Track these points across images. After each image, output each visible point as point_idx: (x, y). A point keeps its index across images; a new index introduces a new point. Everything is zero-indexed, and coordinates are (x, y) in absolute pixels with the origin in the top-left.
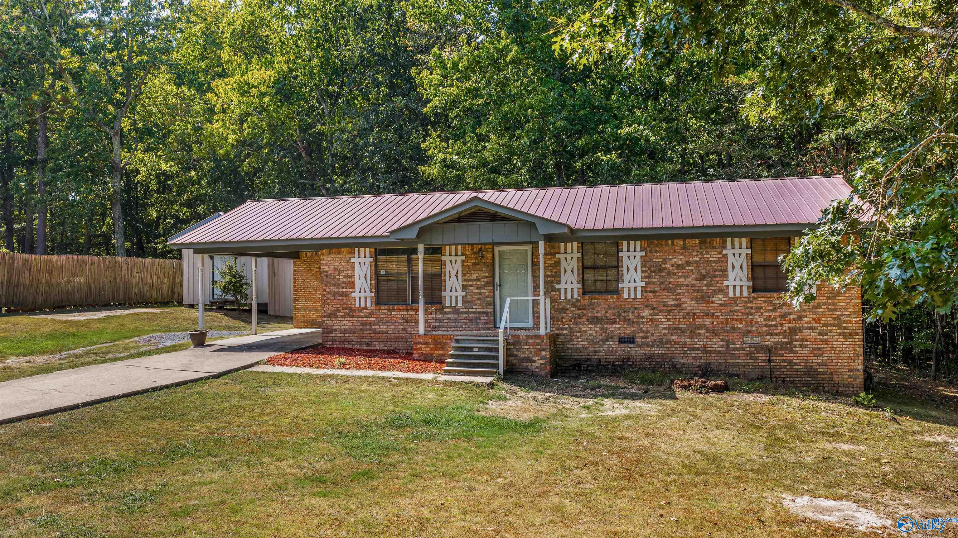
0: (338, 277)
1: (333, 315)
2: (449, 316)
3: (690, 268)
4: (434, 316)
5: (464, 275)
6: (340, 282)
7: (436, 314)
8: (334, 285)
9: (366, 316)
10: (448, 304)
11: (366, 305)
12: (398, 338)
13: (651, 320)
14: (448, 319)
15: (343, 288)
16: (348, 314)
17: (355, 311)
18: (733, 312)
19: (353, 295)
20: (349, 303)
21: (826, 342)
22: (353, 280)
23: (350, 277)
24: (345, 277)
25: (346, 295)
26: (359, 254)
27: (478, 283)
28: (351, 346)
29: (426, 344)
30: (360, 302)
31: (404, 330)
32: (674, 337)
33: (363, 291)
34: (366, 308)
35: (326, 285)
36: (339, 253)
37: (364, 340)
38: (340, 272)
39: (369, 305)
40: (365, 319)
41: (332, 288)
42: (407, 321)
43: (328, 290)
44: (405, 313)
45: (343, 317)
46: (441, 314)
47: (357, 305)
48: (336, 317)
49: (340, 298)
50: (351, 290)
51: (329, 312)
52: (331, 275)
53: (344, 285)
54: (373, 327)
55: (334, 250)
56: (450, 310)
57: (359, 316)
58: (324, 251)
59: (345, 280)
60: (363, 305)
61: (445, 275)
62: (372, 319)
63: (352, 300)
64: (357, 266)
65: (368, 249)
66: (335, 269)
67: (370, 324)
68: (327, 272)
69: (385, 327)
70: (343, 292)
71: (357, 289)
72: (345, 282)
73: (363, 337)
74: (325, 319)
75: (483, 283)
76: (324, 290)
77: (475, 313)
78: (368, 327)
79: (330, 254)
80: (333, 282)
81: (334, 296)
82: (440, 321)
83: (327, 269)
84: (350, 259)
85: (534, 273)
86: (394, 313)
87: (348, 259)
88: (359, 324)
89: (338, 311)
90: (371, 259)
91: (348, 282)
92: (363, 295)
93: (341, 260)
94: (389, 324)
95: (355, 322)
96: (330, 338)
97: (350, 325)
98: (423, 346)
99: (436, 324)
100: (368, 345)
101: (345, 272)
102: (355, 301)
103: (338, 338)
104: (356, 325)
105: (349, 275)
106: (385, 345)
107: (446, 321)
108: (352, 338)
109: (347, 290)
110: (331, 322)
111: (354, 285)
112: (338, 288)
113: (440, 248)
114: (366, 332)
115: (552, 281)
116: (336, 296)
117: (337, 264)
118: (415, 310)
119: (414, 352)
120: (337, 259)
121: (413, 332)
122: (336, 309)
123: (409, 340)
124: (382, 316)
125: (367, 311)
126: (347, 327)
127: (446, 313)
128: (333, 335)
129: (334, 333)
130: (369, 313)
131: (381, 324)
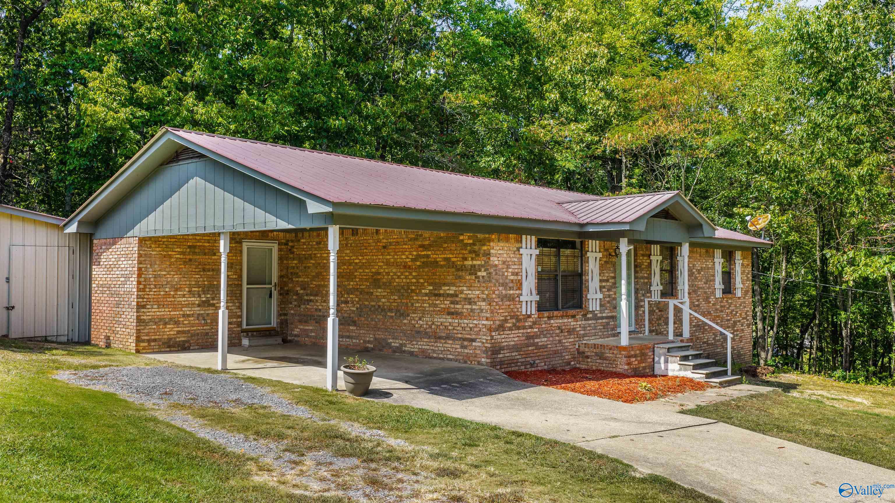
0: (506, 274)
1: (501, 328)
2: (590, 322)
3: (702, 273)
4: (580, 323)
5: (600, 275)
6: (507, 281)
7: (582, 320)
8: (503, 285)
9: (531, 327)
10: (590, 308)
11: (531, 312)
12: (556, 352)
14: (590, 325)
15: (511, 288)
16: (515, 325)
17: (521, 320)
18: (717, 309)
19: (521, 298)
20: (516, 310)
21: (742, 330)
22: (519, 278)
23: (517, 274)
24: (513, 274)
25: (511, 298)
26: (526, 244)
27: (608, 284)
28: (517, 368)
29: (635, 356)
30: (527, 308)
31: (560, 341)
33: (529, 293)
34: (529, 316)
35: (495, 285)
36: (507, 240)
37: (529, 359)
38: (508, 267)
39: (533, 312)
40: (529, 331)
41: (500, 288)
42: (562, 332)
43: (497, 292)
44: (561, 321)
45: (510, 329)
46: (585, 320)
47: (524, 313)
48: (504, 329)
49: (508, 303)
50: (517, 292)
51: (498, 323)
52: (500, 270)
53: (511, 285)
54: (536, 340)
55: (503, 235)
56: (591, 315)
57: (524, 328)
58: (493, 237)
59: (512, 277)
60: (528, 312)
61: (588, 275)
62: (535, 330)
63: (518, 306)
64: (524, 259)
65: (533, 238)
66: (504, 263)
67: (533, 337)
68: (496, 266)
69: (546, 339)
70: (510, 295)
71: (524, 291)
72: (512, 281)
73: (527, 355)
74: (494, 334)
75: (611, 284)
77: (607, 318)
78: (532, 341)
79: (499, 241)
80: (501, 281)
81: (502, 300)
82: (584, 328)
83: (497, 263)
84: (518, 249)
85: (636, 275)
86: (552, 321)
87: (515, 249)
88: (524, 338)
89: (506, 321)
90: (537, 252)
91: (516, 280)
92: (529, 298)
93: (510, 250)
94: (548, 336)
95: (521, 335)
96: (498, 360)
97: (516, 339)
98: (634, 359)
99: (582, 332)
100: (532, 365)
101: (513, 267)
102: (521, 307)
103: (506, 359)
104: (522, 339)
105: (516, 271)
106: (545, 362)
107: (588, 328)
108: (518, 357)
109: (514, 292)
110: (499, 337)
111: (521, 284)
112: (505, 289)
113: (582, 242)
114: (530, 348)
115: (647, 283)
116: (505, 300)
117: (505, 255)
118: (567, 316)
119: (626, 367)
120: (506, 249)
121: (566, 344)
122: (503, 318)
123: (564, 354)
124: (544, 326)
125: (531, 320)
126: (513, 343)
127: (589, 319)
128: (501, 356)
129: (502, 352)
130: (533, 322)
131: (542, 336)
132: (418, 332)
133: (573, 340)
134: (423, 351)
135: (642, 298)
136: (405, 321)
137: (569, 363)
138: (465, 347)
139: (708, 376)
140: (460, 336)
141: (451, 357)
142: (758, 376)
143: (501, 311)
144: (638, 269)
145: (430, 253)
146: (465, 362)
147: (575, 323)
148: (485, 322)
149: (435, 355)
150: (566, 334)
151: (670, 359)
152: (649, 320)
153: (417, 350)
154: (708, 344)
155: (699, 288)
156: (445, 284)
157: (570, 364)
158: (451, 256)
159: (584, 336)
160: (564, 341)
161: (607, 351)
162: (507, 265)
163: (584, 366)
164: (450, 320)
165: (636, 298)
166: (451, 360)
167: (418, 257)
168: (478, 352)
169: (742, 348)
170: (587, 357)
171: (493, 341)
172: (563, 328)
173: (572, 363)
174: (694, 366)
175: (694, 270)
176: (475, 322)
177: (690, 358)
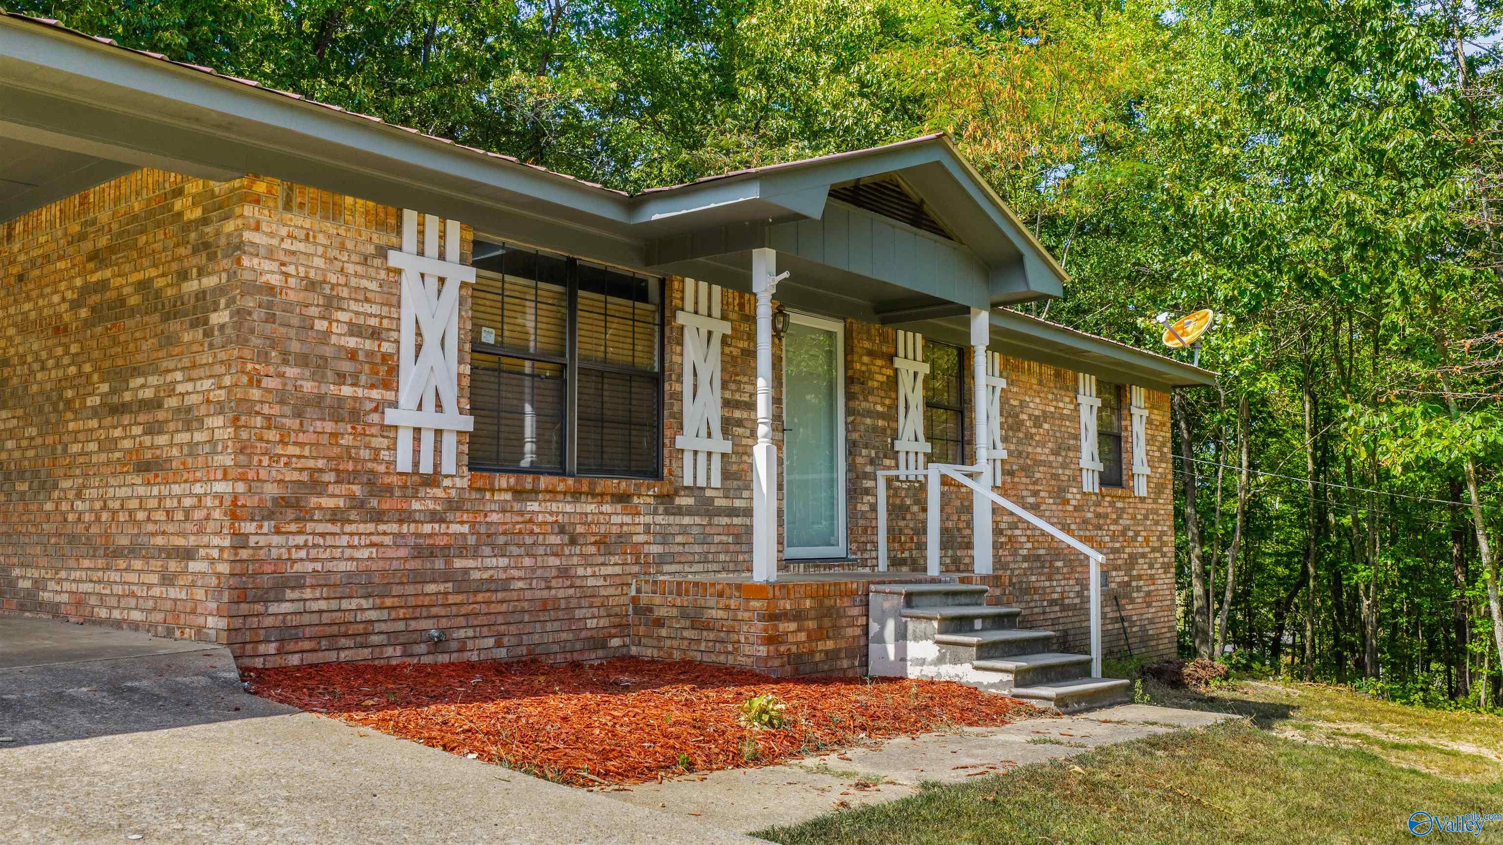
0: (321, 325)
2: (687, 520)
3: (1046, 426)
4: (648, 519)
5: (724, 385)
6: (328, 351)
7: (655, 513)
8: (303, 360)
9: (435, 517)
10: (688, 481)
11: (437, 466)
12: (545, 606)
13: (1010, 537)
14: (684, 530)
15: (341, 378)
16: (359, 505)
17: (389, 489)
18: (1085, 522)
19: (391, 416)
20: (365, 454)
22: (386, 347)
23: (376, 334)
24: (355, 330)
26: (421, 243)
28: (366, 653)
29: (798, 616)
30: (416, 452)
31: (564, 572)
32: (1034, 578)
33: (429, 404)
34: (433, 480)
35: (263, 357)
36: (334, 213)
37: (423, 624)
38: (332, 303)
39: (449, 466)
40: (427, 528)
41: (291, 372)
42: (573, 542)
43: (271, 383)
44: (569, 508)
45: (336, 516)
46: (667, 512)
47: (404, 463)
48: (304, 515)
49: (329, 426)
50: (375, 394)
51: (271, 490)
52: (288, 307)
53: (347, 366)
54: (458, 563)
55: (311, 192)
56: (690, 501)
57: (405, 517)
58: (260, 187)
59: (352, 342)
60: (426, 467)
61: (680, 379)
62: (455, 528)
63: (379, 442)
64: (409, 287)
65: (455, 227)
66: (312, 286)
67: (446, 552)
68: (270, 289)
69: (503, 562)
70: (341, 399)
71: (407, 395)
72: (352, 355)
73: (418, 611)
74: (249, 527)
76: (255, 381)
77: (746, 512)
78: (439, 564)
79: (288, 206)
80: (295, 346)
81: (298, 414)
82: (665, 538)
83: (275, 280)
84: (382, 252)
85: (854, 404)
86: (533, 506)
87: (371, 249)
88: (402, 552)
89: (316, 486)
90: (470, 275)
91: (370, 354)
92: (429, 419)
93: (342, 248)
94: (515, 550)
95: (388, 540)
96: (268, 622)
97: (365, 553)
98: (793, 626)
99: (655, 549)
100: (438, 644)
101: (354, 306)
102: (393, 448)
103: (306, 619)
104: (391, 553)
105: (373, 322)
106: (499, 637)
107: (679, 539)
108: (373, 615)
109: (360, 392)
110: (276, 540)
111: (394, 370)
112: (318, 375)
113: (662, 283)
114: (431, 588)
115: (884, 430)
116: (310, 412)
117: (319, 262)
118: (599, 497)
119: (763, 651)
120: (321, 239)
121: (591, 582)
122: (305, 477)
123: (579, 613)
124: (494, 517)
125: (439, 493)
126: (350, 566)
127: (680, 511)
128: (286, 607)
129: (289, 594)
130: (449, 501)
131: (487, 550)
132: (73, 539)
133: (618, 570)
134: (79, 600)
135: (869, 469)
136: (49, 506)
137: (599, 642)
138: (168, 580)
139: (1023, 678)
140: (159, 541)
141: (136, 616)
142: (1185, 686)
143: (292, 450)
144: (856, 388)
145: (108, 273)
146: (169, 633)
147: (627, 519)
148: (220, 487)
149: (103, 613)
150: (592, 549)
151: (911, 626)
152: (890, 530)
153: (65, 598)
154: (1064, 608)
155: (1038, 463)
156: (136, 371)
157: (604, 646)
158: (153, 273)
159: (661, 560)
160: (580, 571)
161: (712, 602)
162: (329, 299)
163: (649, 652)
164: (141, 491)
165: (851, 467)
166: (135, 626)
167: (86, 290)
168: (200, 594)
169: (1151, 621)
170: (659, 623)
171: (244, 554)
172: (580, 529)
173: (615, 642)
174: (980, 646)
175: (1025, 417)
176: (198, 489)
177: (978, 624)
